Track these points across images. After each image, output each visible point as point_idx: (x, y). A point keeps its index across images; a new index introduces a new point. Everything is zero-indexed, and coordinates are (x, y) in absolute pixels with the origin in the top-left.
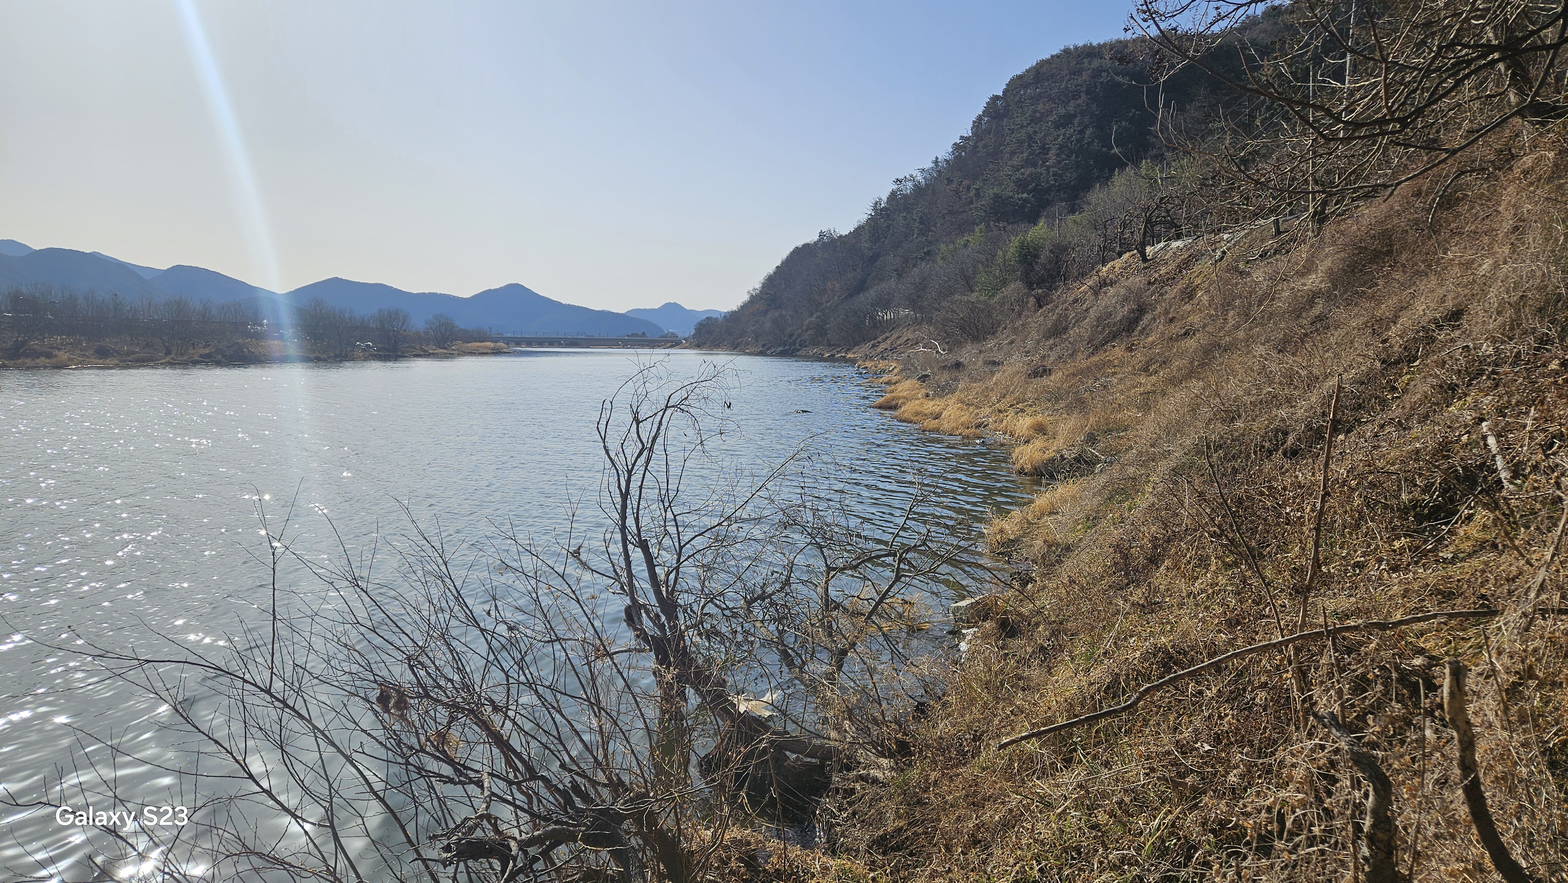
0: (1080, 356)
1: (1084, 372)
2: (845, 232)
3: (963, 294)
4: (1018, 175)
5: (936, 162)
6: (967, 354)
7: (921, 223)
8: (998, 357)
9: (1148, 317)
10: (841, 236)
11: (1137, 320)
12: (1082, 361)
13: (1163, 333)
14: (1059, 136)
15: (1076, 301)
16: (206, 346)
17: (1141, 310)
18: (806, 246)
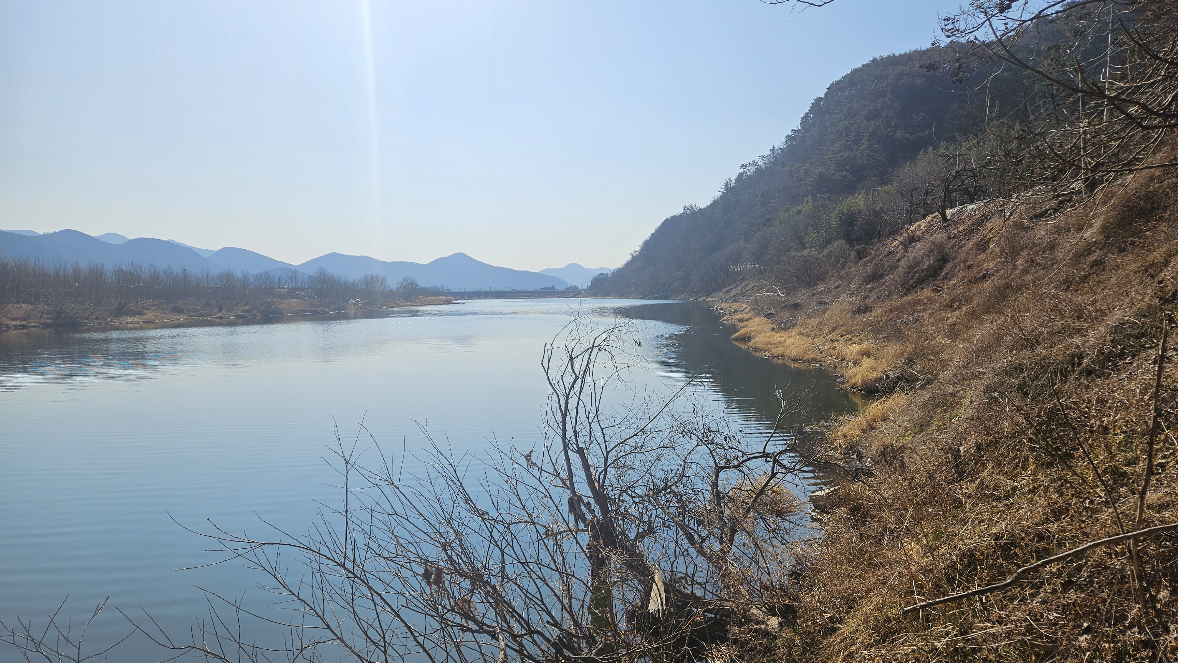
0: (895, 297)
1: (901, 309)
2: (703, 206)
3: (796, 251)
4: (838, 157)
5: (773, 150)
6: (802, 296)
7: (762, 197)
8: (827, 298)
9: (949, 265)
10: (700, 209)
11: (941, 268)
12: (897, 301)
13: (963, 278)
14: (869, 127)
15: (890, 253)
16: (246, 304)
17: (944, 260)
18: (673, 217)
